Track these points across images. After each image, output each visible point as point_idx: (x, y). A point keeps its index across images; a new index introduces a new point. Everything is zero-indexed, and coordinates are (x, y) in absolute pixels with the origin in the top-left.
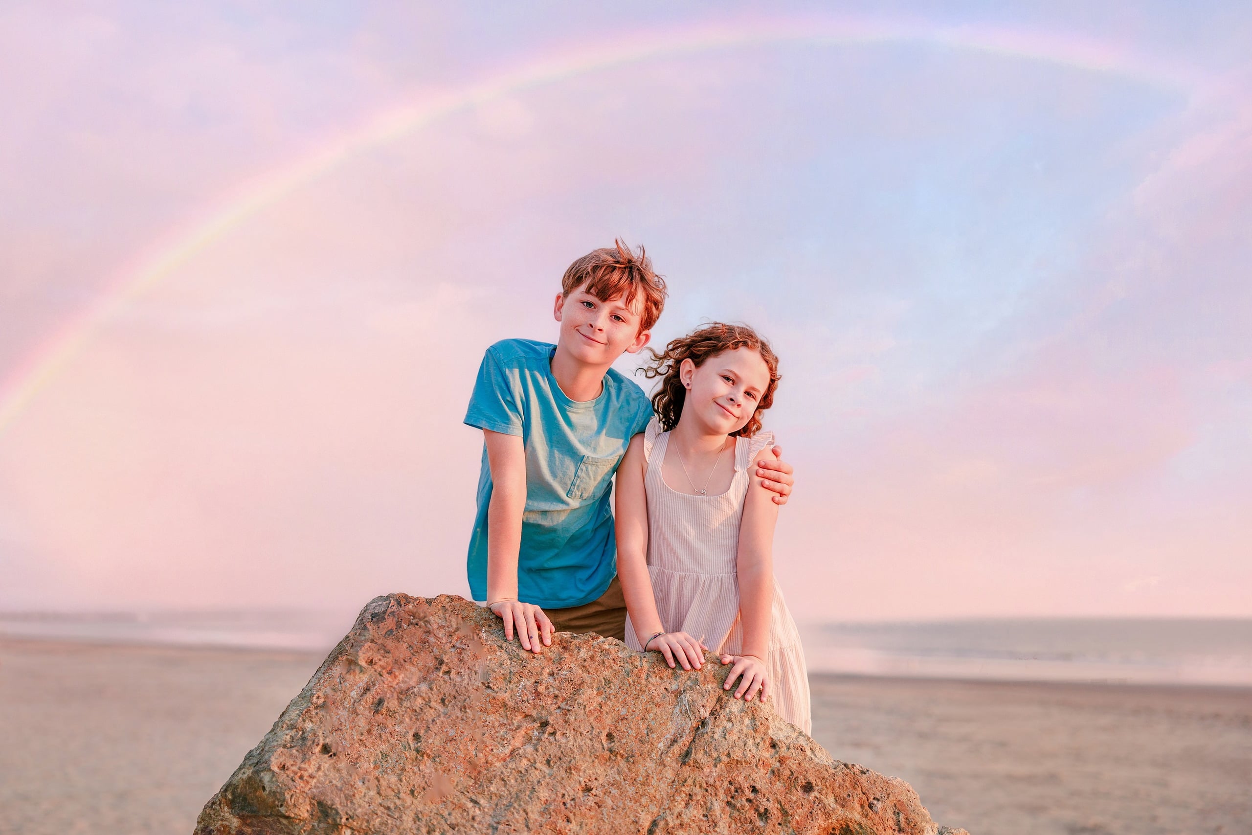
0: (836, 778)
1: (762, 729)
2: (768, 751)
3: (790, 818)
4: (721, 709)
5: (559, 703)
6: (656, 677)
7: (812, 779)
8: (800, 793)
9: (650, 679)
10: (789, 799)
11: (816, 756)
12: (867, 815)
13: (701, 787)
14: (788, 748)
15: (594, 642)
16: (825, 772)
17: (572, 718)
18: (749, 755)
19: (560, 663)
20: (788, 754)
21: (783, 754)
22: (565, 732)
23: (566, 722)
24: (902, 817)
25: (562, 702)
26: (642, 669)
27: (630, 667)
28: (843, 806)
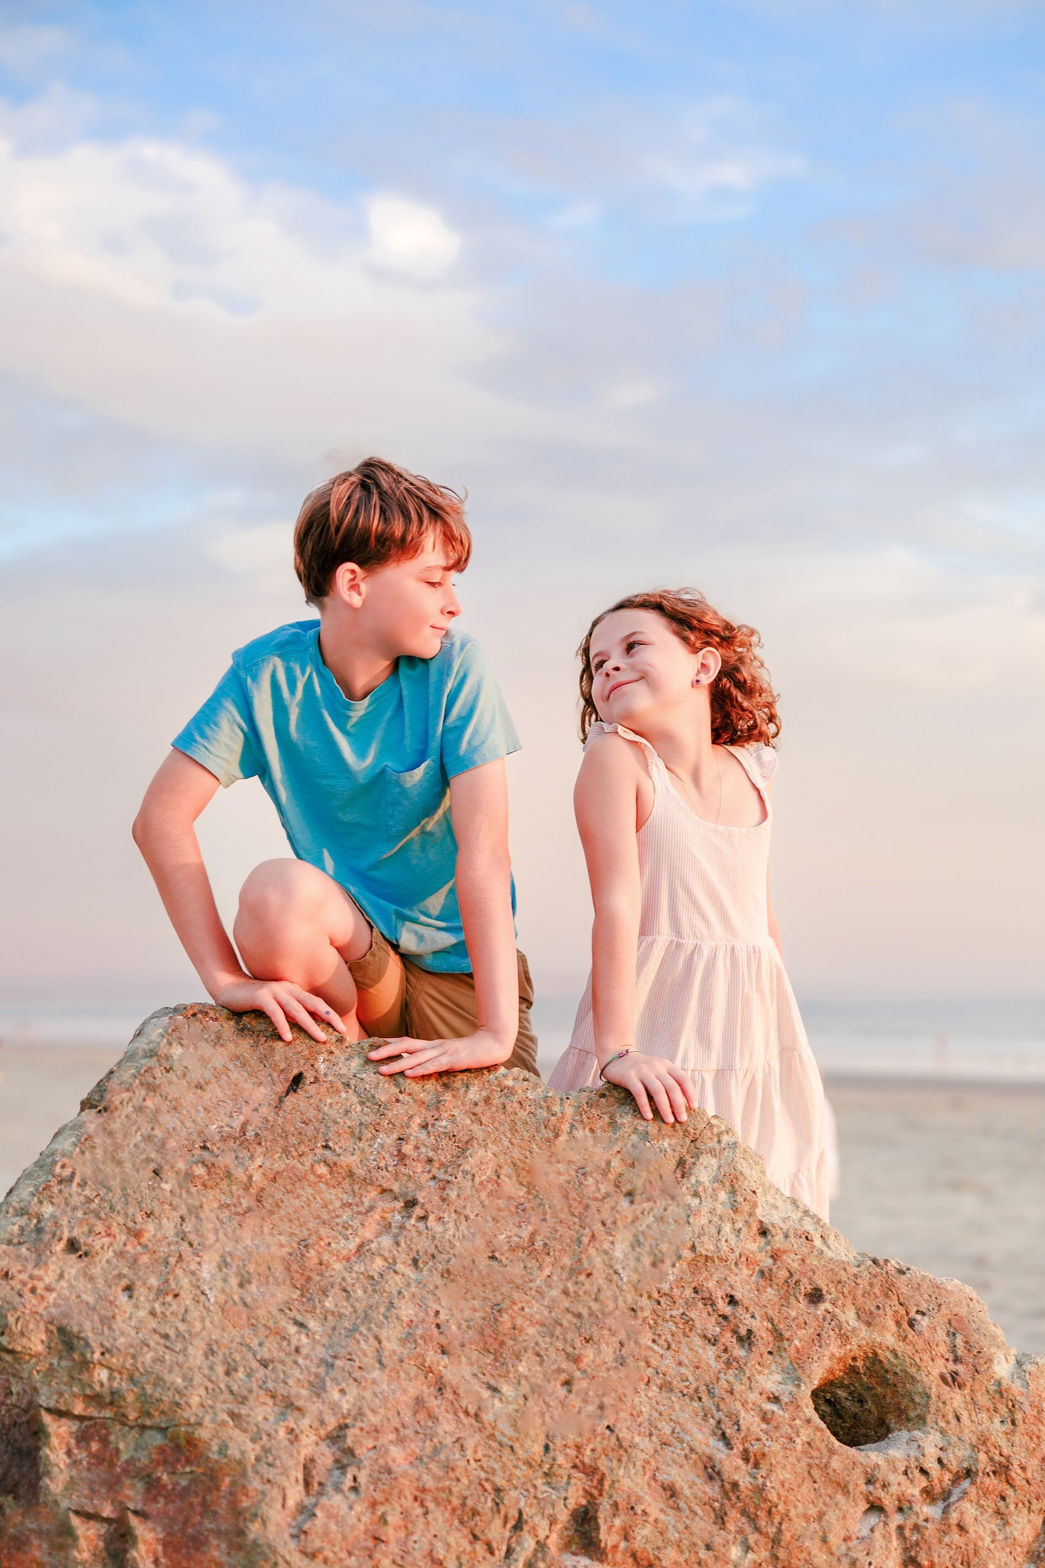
0: (859, 1281)
1: (747, 1208)
2: (755, 1241)
3: (786, 1344)
4: (683, 1177)
5: (435, 1171)
6: (584, 1129)
7: (821, 1283)
8: (803, 1303)
9: (575, 1132)
10: (785, 1315)
11: (829, 1247)
12: (906, 1337)
13: (650, 1297)
14: (787, 1236)
15: (491, 1076)
16: (843, 1273)
17: (453, 1194)
18: (725, 1248)
19: (438, 1109)
20: (786, 1245)
21: (778, 1245)
22: (441, 1215)
23: (444, 1200)
24: (959, 1341)
25: (439, 1169)
26: (563, 1117)
27: (545, 1114)
28: (869, 1324)
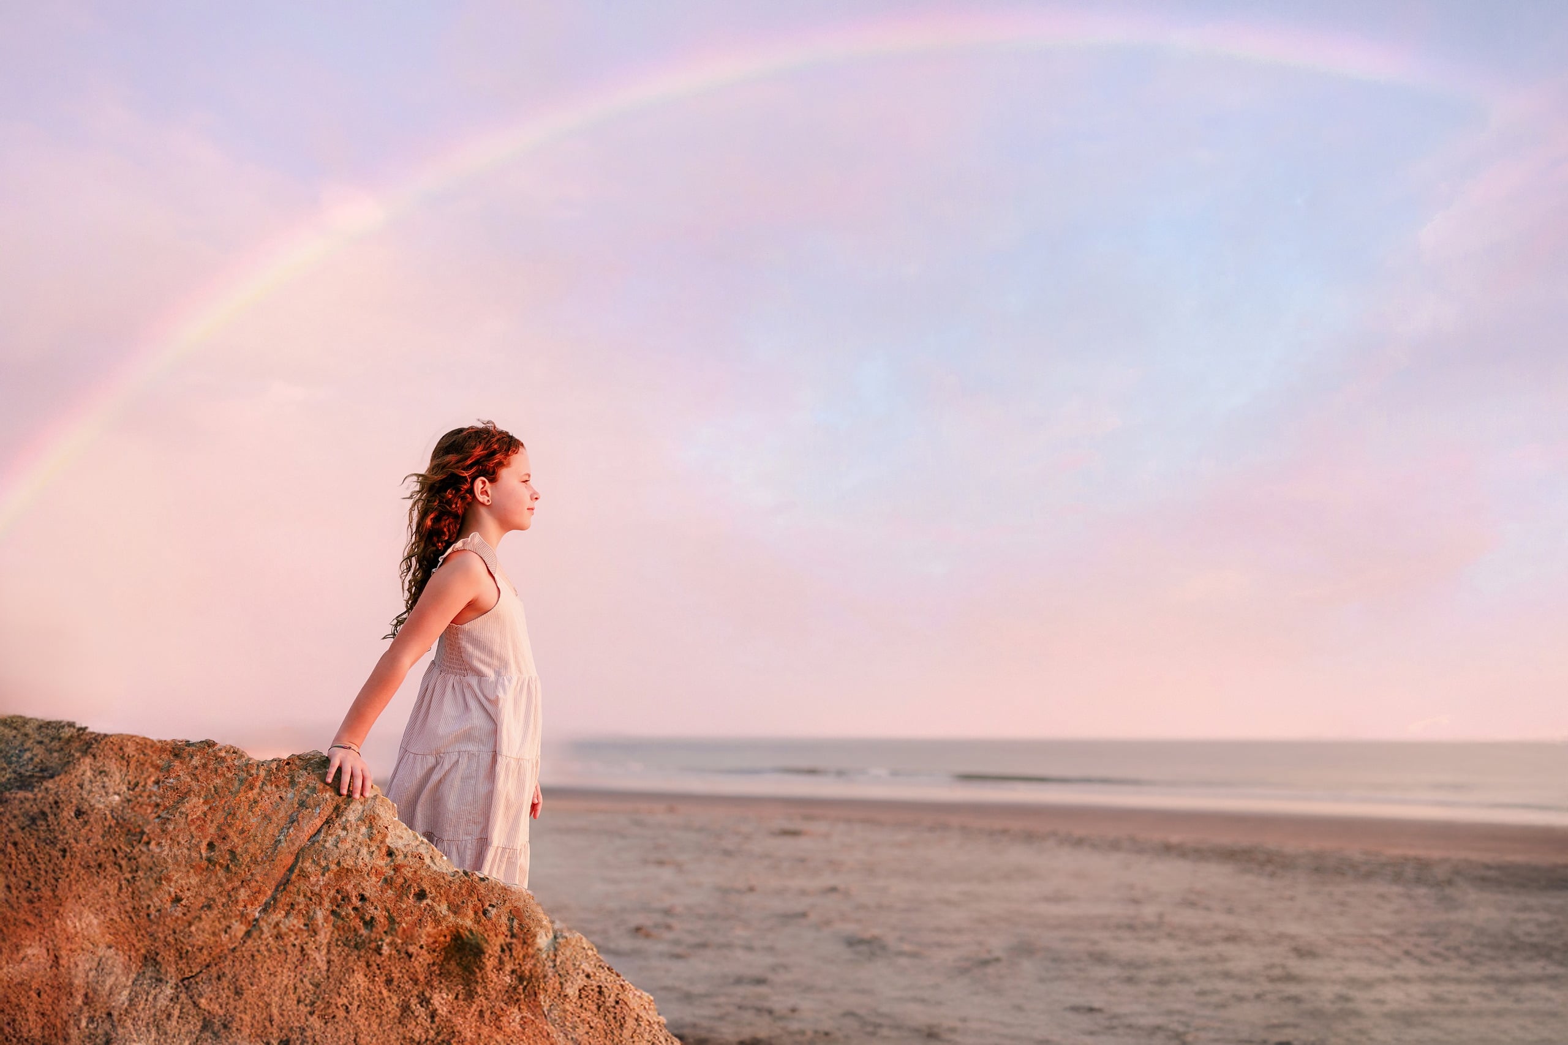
0: (452, 885)
1: (379, 838)
2: (383, 859)
3: (396, 926)
4: (337, 817)
5: (160, 812)
6: (272, 785)
7: (426, 886)
8: (411, 899)
9: (265, 787)
10: (399, 907)
11: (435, 864)
12: (480, 921)
13: (305, 896)
14: (406, 856)
15: (210, 750)
16: (442, 880)
17: (171, 827)
18: (361, 863)
19: (168, 771)
20: (405, 862)
21: (399, 862)
22: (160, 841)
23: (163, 831)
24: (516, 923)
25: (163, 811)
26: (257, 777)
27: (245, 775)
28: (455, 913)
